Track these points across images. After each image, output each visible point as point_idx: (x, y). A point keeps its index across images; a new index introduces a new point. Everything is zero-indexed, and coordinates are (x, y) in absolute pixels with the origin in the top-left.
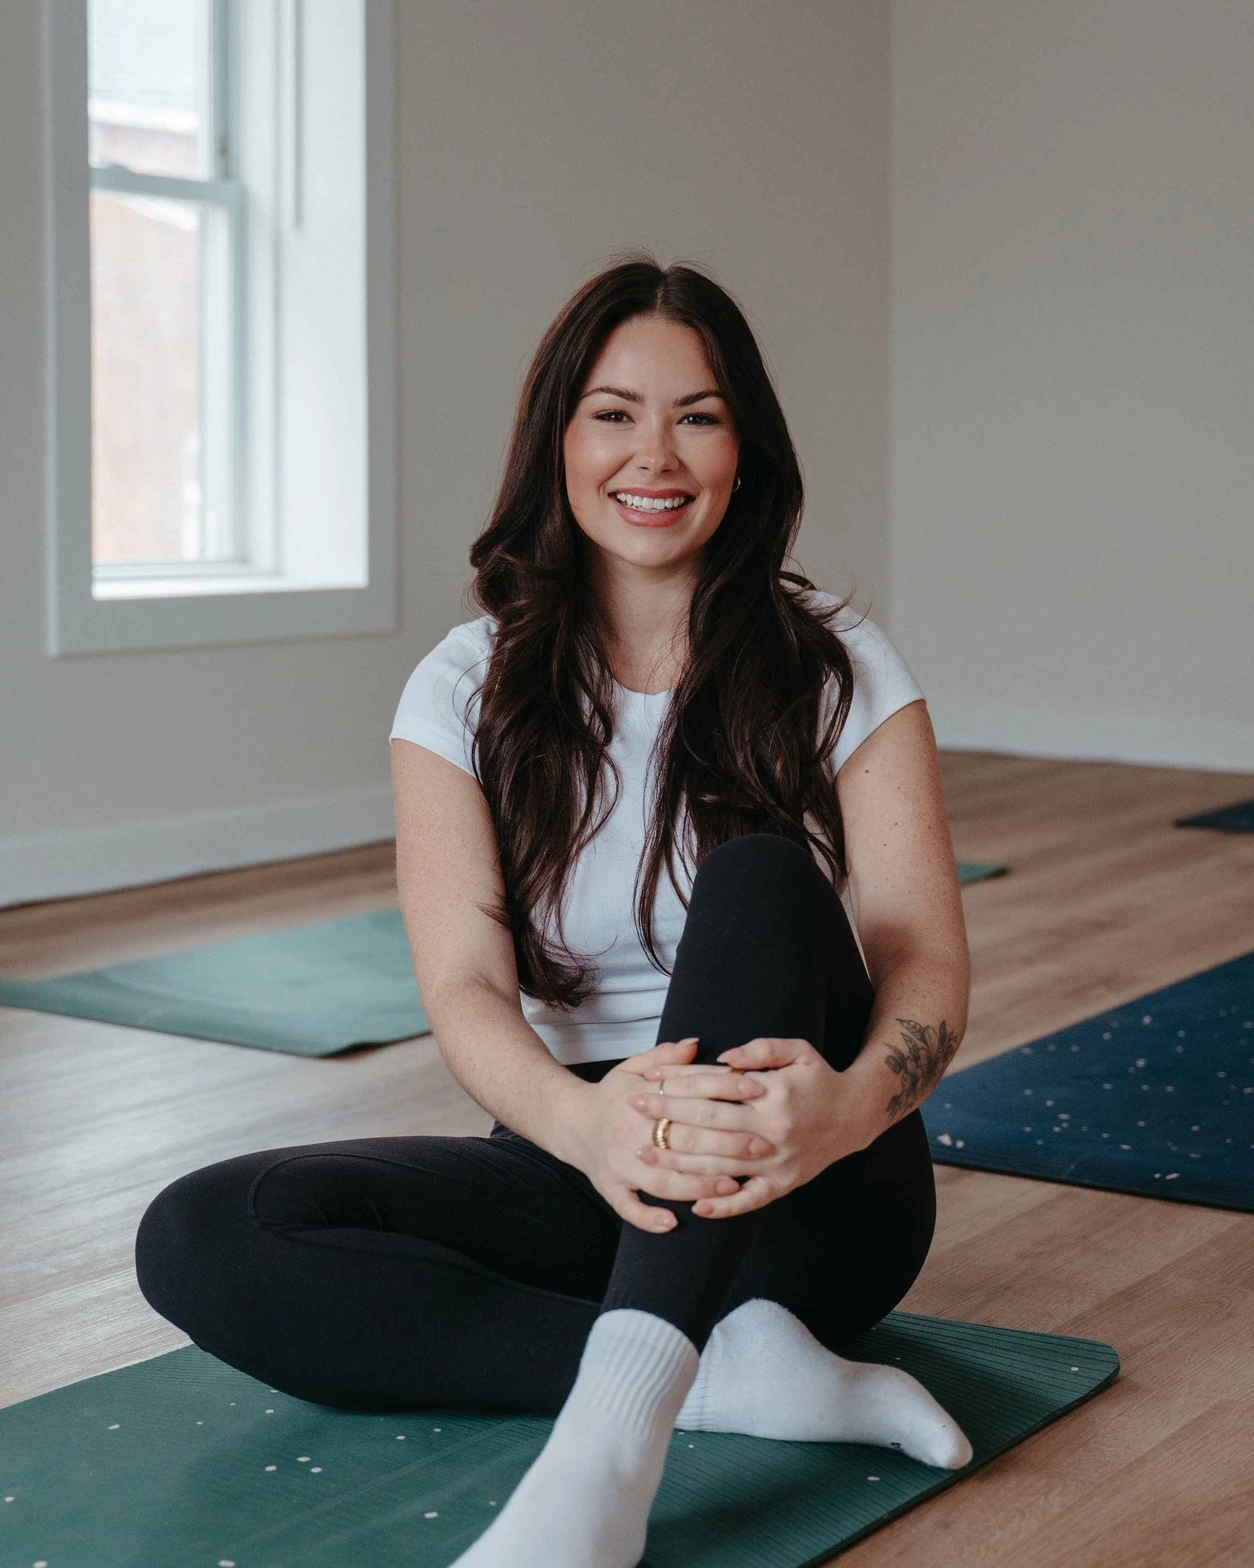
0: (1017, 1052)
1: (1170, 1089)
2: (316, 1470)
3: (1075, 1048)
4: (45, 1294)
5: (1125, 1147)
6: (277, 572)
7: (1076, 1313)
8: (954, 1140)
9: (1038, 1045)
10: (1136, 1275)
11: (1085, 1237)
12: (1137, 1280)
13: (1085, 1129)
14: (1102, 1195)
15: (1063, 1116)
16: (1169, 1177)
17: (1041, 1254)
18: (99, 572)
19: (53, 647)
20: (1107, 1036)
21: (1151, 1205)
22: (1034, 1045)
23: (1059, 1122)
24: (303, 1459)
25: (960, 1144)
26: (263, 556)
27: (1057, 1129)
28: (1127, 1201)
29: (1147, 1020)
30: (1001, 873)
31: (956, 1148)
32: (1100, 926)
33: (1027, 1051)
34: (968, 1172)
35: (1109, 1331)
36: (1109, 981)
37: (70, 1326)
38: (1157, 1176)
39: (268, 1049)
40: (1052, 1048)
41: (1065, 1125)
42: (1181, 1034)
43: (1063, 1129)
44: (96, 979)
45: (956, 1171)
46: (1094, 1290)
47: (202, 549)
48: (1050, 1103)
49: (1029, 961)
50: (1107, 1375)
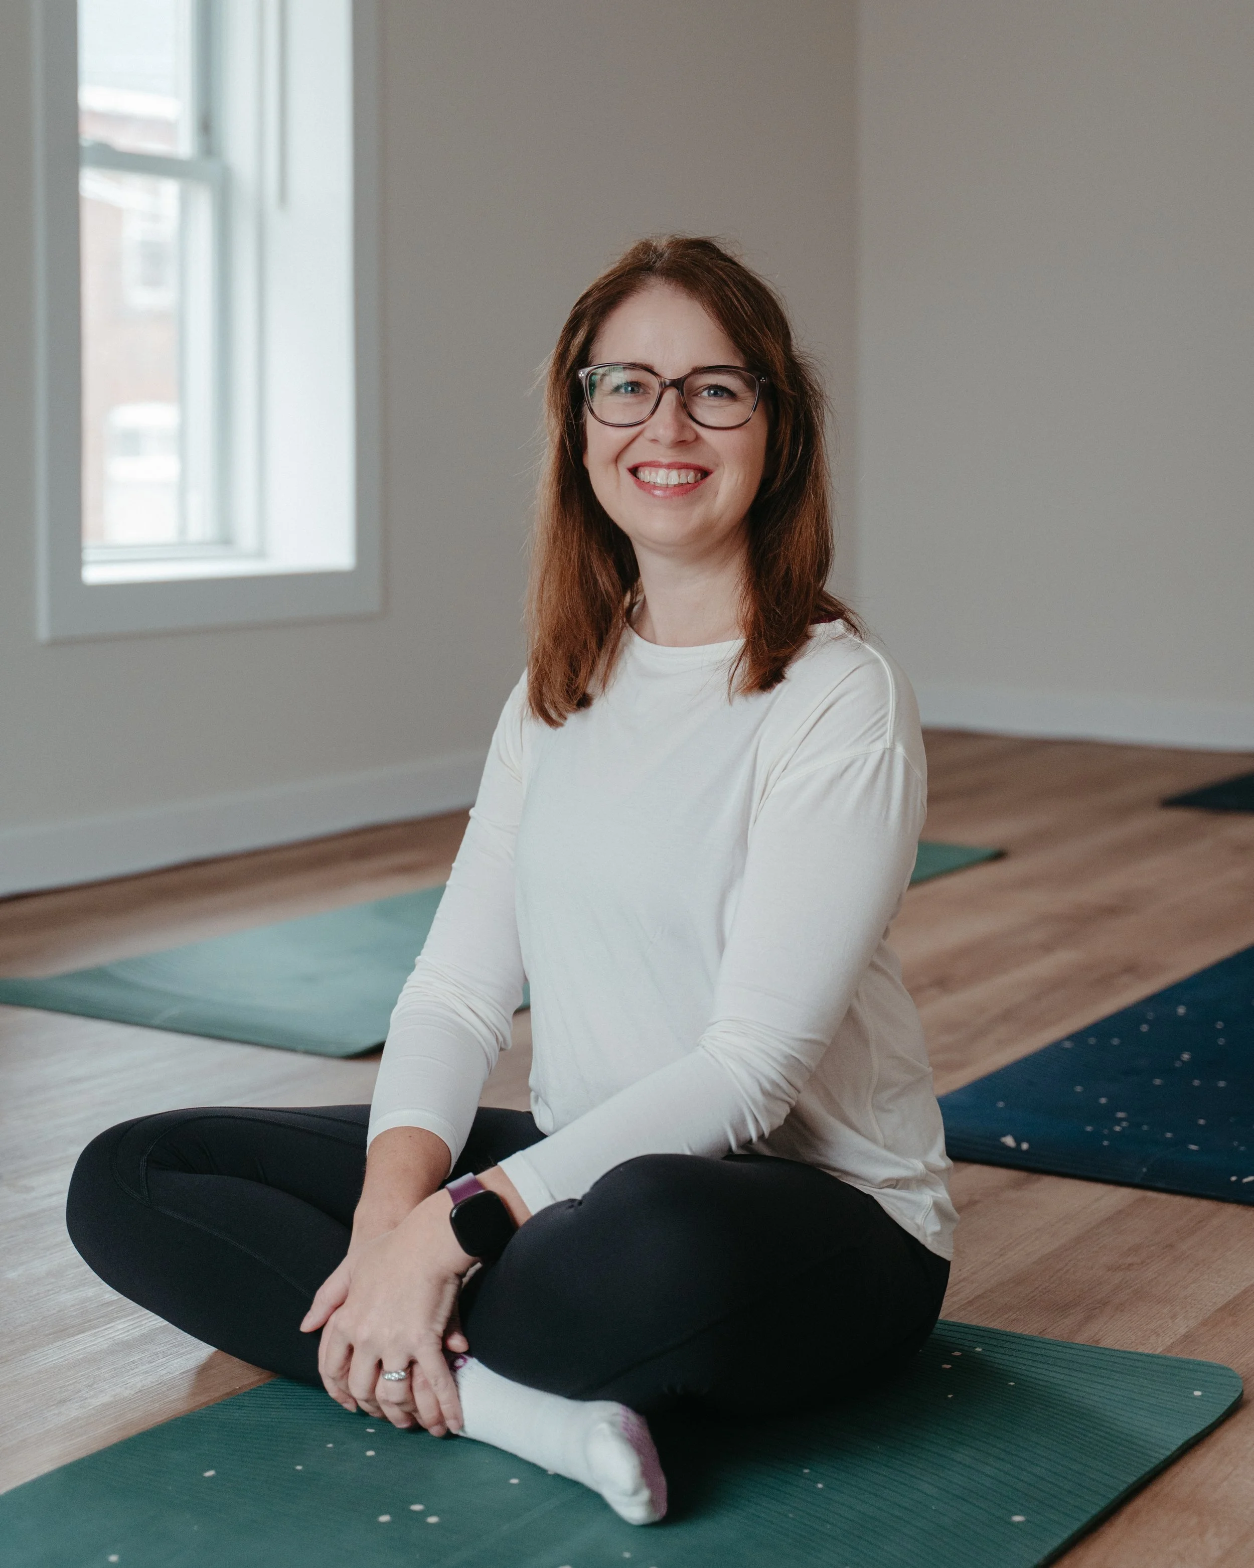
0: (1056, 1046)
1: (1222, 1084)
2: (433, 1520)
3: (1116, 1041)
4: (109, 1323)
5: (1193, 1147)
6: (261, 554)
7: (1183, 1331)
8: (1018, 1142)
9: (1077, 1037)
10: (1234, 1287)
11: (1171, 1246)
12: (1237, 1292)
13: (1145, 1127)
14: (1177, 1200)
15: (1121, 1115)
16: (1246, 1180)
17: (1130, 1265)
18: (89, 554)
19: (43, 631)
20: (1145, 1028)
21: (1231, 1210)
22: (1072, 1037)
23: (1119, 1121)
24: (417, 1507)
25: (1025, 1146)
26: (247, 537)
27: (1118, 1129)
28: (1204, 1206)
29: (1181, 1010)
30: (999, 856)
31: (1021, 1150)
32: (1111, 911)
33: (1068, 1045)
34: (1035, 1177)
35: (1221, 1349)
36: (1131, 969)
37: (140, 1359)
38: (1234, 1179)
39: (292, 1050)
40: (1092, 1041)
41: (1124, 1124)
42: (1220, 1025)
43: (1123, 1128)
44: (100, 975)
45: (1022, 1175)
46: (1195, 1305)
47: (183, 529)
48: (1103, 1100)
49: (1047, 948)
50: (1233, 1399)
